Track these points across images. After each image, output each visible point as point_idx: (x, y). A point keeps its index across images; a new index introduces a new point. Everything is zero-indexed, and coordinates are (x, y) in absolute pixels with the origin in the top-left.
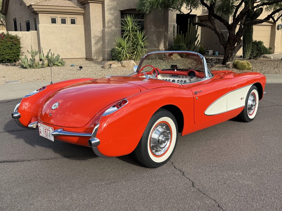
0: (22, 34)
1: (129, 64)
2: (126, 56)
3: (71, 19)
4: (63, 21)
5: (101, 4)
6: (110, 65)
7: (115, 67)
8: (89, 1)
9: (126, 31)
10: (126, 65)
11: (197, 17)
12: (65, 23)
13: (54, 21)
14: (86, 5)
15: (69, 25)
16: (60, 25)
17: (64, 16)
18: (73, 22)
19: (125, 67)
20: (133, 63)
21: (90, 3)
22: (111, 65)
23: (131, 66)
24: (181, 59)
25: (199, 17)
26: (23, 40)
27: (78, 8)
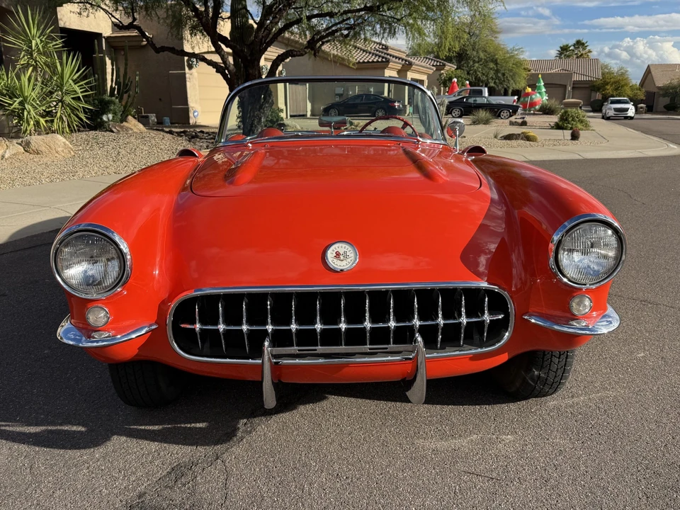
1: (52, 146)
2: (37, 124)
7: (6, 156)
9: (23, 53)
10: (43, 149)
11: (104, 40)
19: (38, 153)
20: (64, 143)
23: (60, 149)
24: (146, 130)
25: (108, 39)
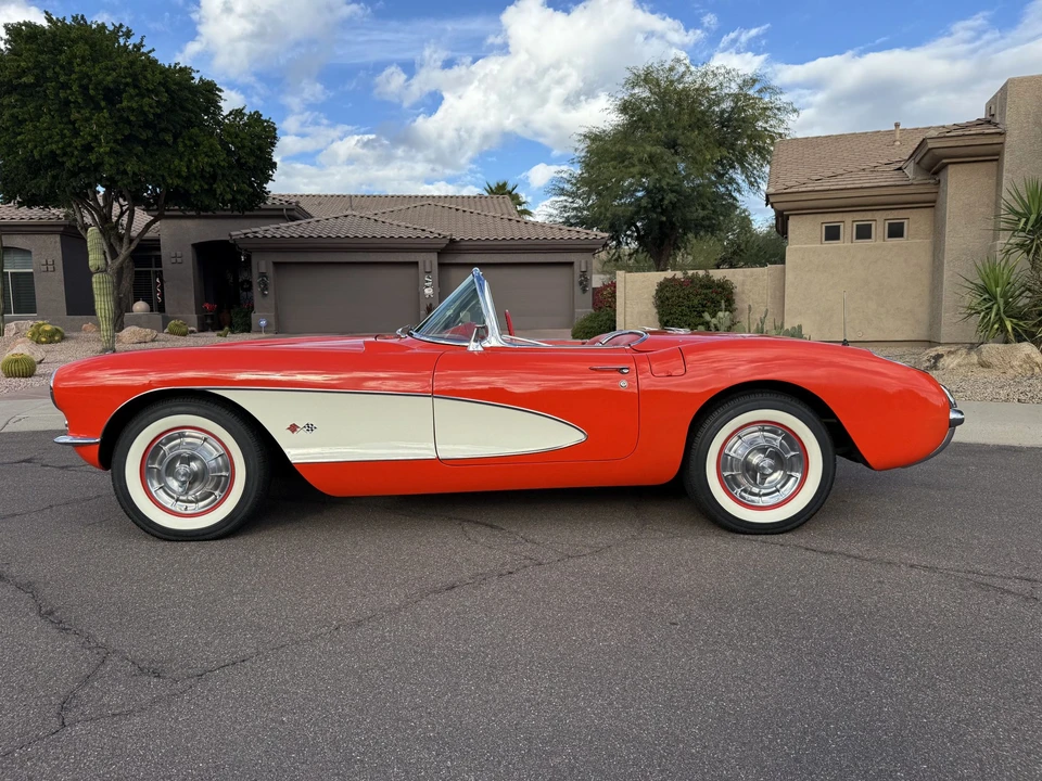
0: (745, 276)
2: (1004, 327)
3: (890, 224)
4: (864, 232)
5: (995, 163)
6: (934, 358)
7: (951, 366)
8: (945, 161)
10: (994, 361)
12: (869, 237)
13: (832, 234)
14: (941, 176)
15: (880, 242)
16: (850, 244)
17: (869, 216)
18: (896, 231)
19: (989, 367)
20: (1029, 355)
21: (950, 166)
22: (938, 357)
26: (743, 292)
27: (912, 187)
